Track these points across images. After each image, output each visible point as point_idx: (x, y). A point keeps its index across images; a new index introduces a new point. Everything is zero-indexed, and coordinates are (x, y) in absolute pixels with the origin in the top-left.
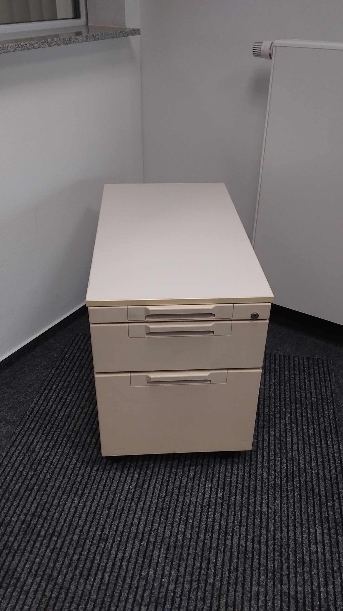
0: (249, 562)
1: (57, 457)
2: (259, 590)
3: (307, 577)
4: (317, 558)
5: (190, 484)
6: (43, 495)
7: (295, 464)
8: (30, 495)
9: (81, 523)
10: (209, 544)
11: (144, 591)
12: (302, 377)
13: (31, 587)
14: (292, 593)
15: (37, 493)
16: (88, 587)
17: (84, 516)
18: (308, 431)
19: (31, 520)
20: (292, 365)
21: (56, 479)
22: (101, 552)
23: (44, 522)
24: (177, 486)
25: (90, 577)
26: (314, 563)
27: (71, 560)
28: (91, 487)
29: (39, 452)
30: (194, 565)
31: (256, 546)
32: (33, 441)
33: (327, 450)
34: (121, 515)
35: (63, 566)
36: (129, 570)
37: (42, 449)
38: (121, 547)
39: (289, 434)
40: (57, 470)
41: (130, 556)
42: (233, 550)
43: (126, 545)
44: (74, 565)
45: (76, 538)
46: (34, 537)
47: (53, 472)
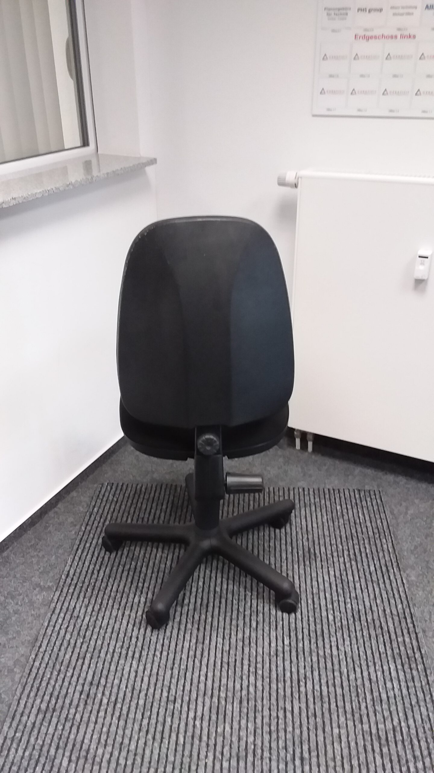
0: (326, 706)
1: (105, 622)
2: (340, 732)
3: (386, 714)
4: (395, 695)
5: (253, 635)
6: (97, 662)
7: (360, 602)
8: (83, 663)
9: (144, 686)
10: (282, 693)
11: (223, 747)
12: (355, 511)
13: (103, 757)
14: (374, 731)
15: (90, 661)
16: (164, 750)
17: (146, 679)
18: (369, 568)
19: (90, 690)
20: (343, 499)
21: (109, 644)
22: (171, 714)
23: (104, 689)
24: (240, 638)
25: (164, 740)
26: (392, 700)
27: (141, 725)
28: (149, 649)
29: (84, 617)
30: (270, 715)
31: (331, 689)
32: (75, 606)
33: (391, 585)
34: (186, 674)
35: (133, 732)
36: (204, 727)
37: (87, 614)
38: (191, 706)
39: (350, 573)
40: (108, 635)
41: (203, 715)
42: (308, 697)
43: (196, 703)
44: (144, 729)
45: (141, 702)
46: (96, 707)
47: (104, 637)
